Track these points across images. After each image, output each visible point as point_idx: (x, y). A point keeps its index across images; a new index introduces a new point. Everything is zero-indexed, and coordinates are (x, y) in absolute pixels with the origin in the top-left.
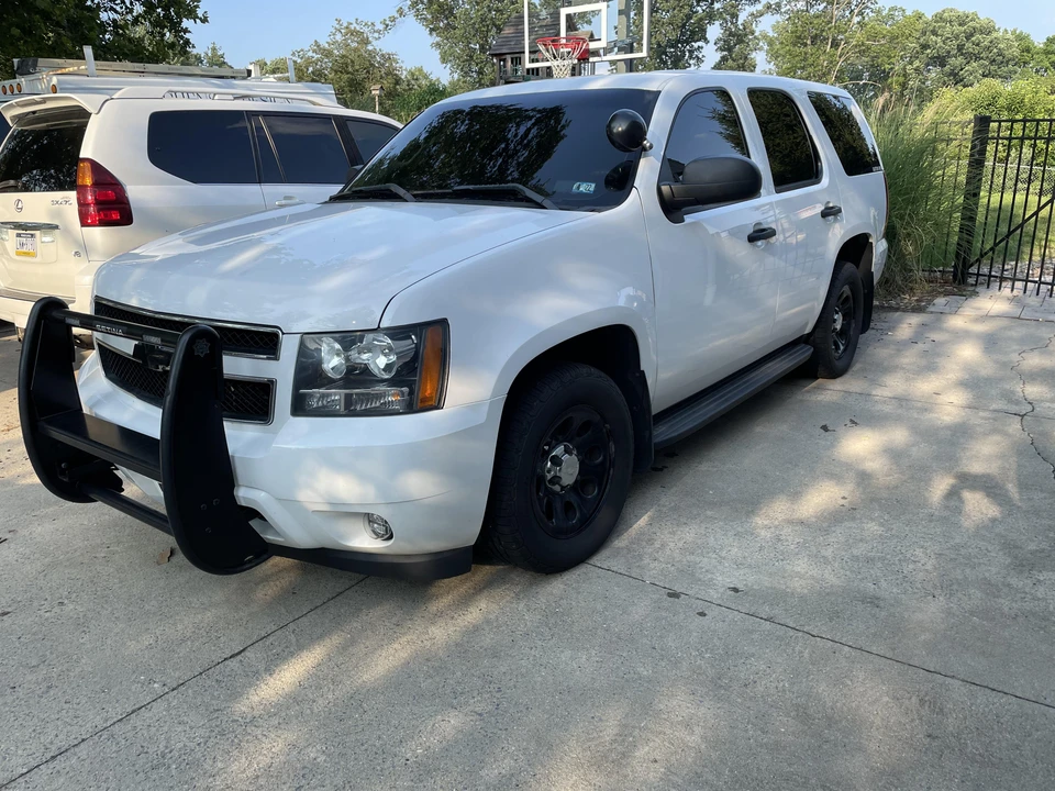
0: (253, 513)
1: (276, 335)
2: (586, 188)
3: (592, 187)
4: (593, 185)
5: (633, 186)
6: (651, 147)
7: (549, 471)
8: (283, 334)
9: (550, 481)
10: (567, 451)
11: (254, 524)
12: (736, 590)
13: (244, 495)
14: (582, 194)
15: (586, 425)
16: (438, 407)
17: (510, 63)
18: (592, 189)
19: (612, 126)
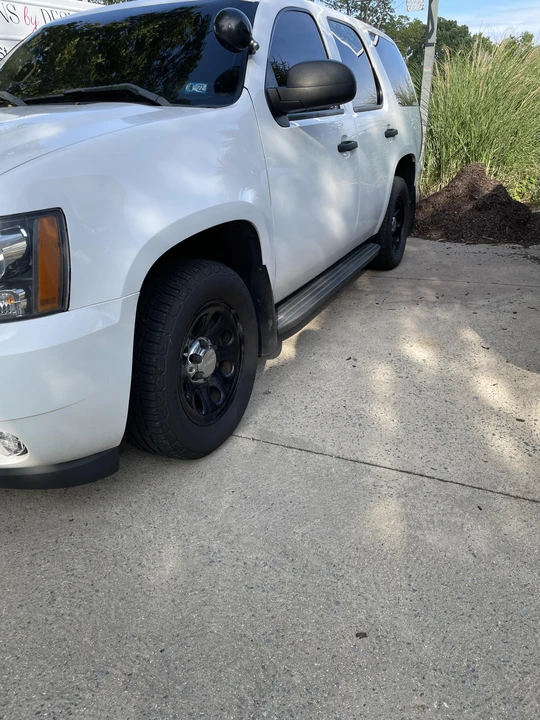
2: (199, 88)
3: (204, 87)
4: (205, 86)
5: (243, 87)
6: (258, 47)
7: (191, 370)
9: (193, 378)
10: (203, 346)
14: (195, 93)
15: (216, 316)
16: (64, 309)
18: (204, 90)
19: (220, 24)
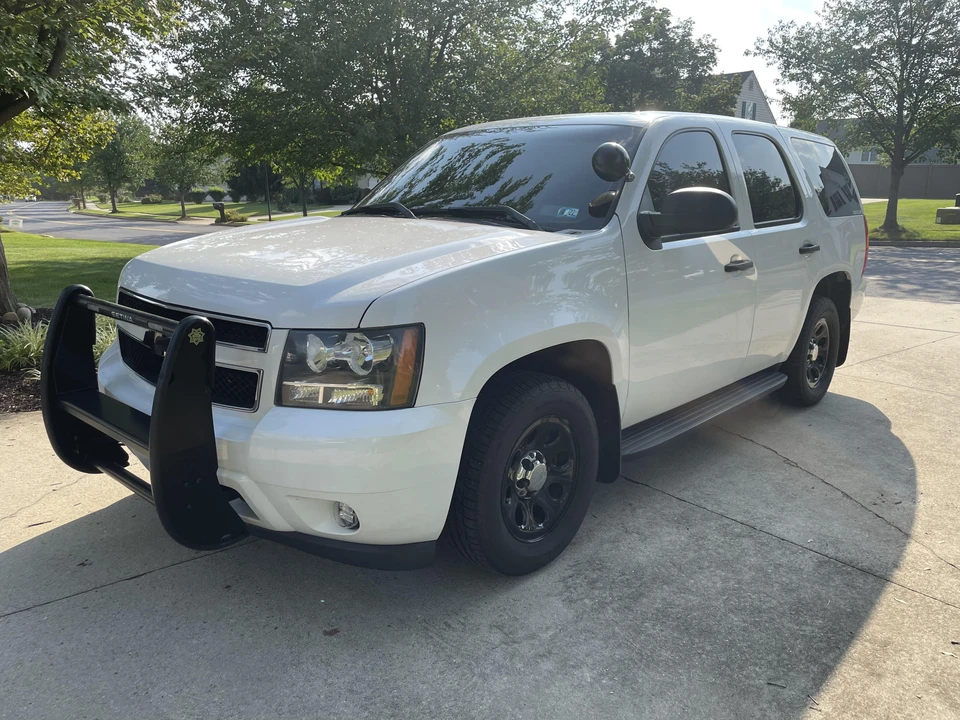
0: (234, 494)
1: (266, 330)
2: (571, 212)
3: (576, 212)
4: (577, 210)
5: (614, 213)
8: (273, 328)
10: (539, 458)
11: (233, 503)
13: (225, 476)
14: (566, 218)
16: (410, 405)
18: (576, 214)
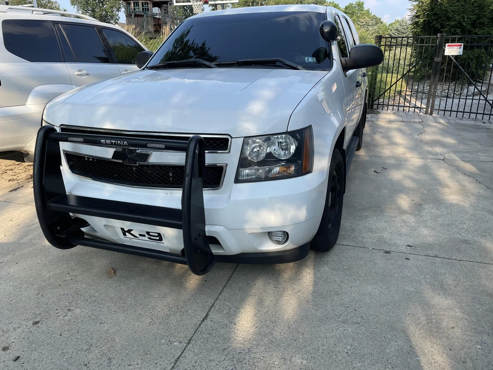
1: (228, 139)
2: (312, 59)
5: (333, 59)
8: (232, 138)
12: (409, 246)
16: (310, 172)
17: (133, 5)
18: (315, 60)
19: (323, 28)
